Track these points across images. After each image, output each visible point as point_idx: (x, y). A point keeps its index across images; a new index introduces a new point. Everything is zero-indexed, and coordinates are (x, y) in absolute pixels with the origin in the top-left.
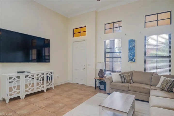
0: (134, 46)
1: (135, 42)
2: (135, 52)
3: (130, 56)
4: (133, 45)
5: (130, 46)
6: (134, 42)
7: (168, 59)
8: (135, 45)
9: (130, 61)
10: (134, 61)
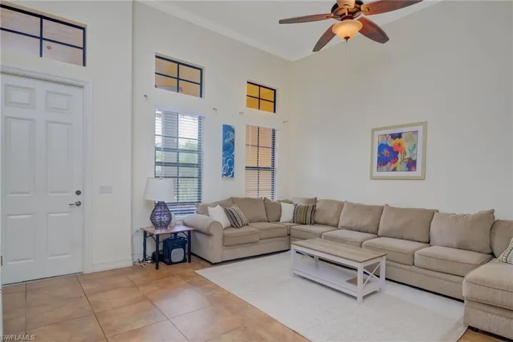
0: (233, 142)
1: (234, 132)
2: (233, 156)
3: (226, 163)
4: (231, 139)
5: (226, 141)
6: (231, 133)
7: (270, 173)
8: (233, 139)
9: (225, 175)
10: (233, 176)
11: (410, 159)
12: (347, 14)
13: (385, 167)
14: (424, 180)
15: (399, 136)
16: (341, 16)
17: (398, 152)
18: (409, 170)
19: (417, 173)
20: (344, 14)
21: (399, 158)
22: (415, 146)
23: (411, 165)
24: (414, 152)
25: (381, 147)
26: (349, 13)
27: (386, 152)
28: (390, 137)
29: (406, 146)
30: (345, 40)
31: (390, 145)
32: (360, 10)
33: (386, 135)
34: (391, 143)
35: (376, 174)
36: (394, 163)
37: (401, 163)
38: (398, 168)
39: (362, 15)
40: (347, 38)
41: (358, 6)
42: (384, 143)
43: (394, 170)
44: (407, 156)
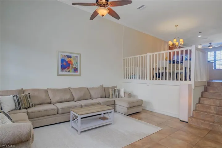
11: (75, 67)
12: (102, 5)
13: (65, 70)
14: (80, 76)
15: (70, 57)
16: (100, 5)
17: (70, 64)
18: (75, 72)
19: (78, 73)
20: (101, 5)
21: (71, 67)
22: (77, 63)
23: (76, 70)
24: (77, 65)
25: (62, 61)
26: (103, 4)
27: (64, 63)
28: (66, 56)
29: (74, 62)
30: (102, 16)
31: (66, 60)
32: (108, 4)
33: (64, 55)
34: (67, 59)
35: (60, 73)
36: (69, 69)
37: (72, 69)
38: (71, 71)
39: (109, 7)
40: (103, 15)
41: (107, 2)
42: (64, 59)
43: (69, 72)
44: (74, 66)
